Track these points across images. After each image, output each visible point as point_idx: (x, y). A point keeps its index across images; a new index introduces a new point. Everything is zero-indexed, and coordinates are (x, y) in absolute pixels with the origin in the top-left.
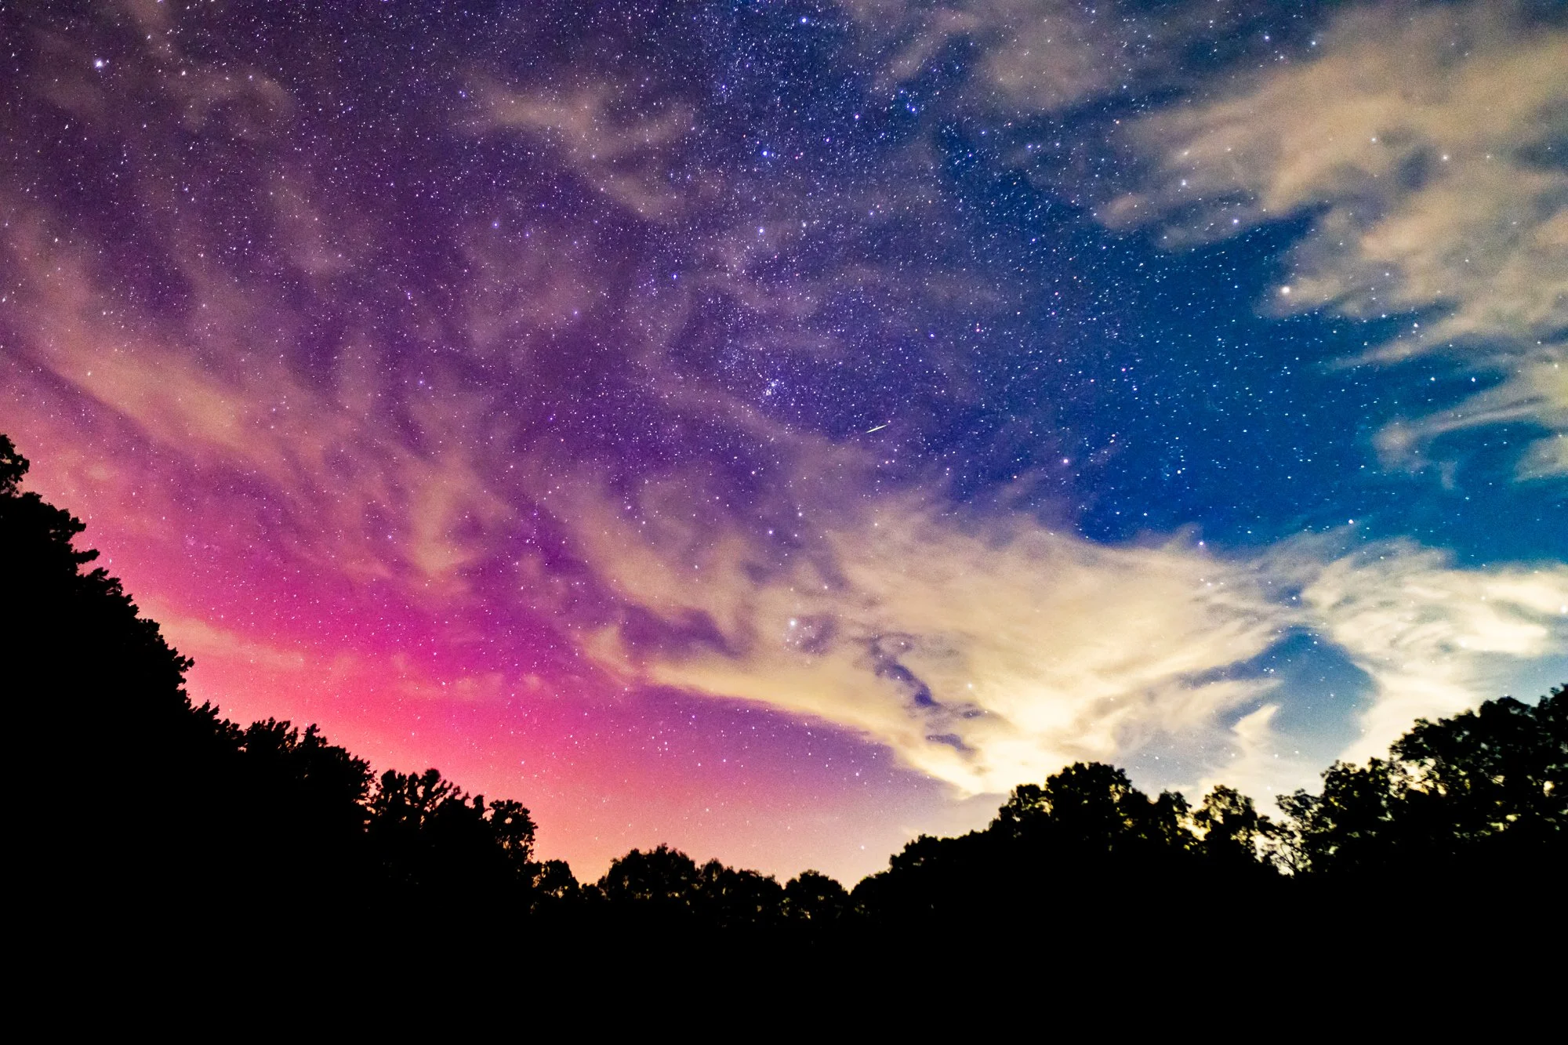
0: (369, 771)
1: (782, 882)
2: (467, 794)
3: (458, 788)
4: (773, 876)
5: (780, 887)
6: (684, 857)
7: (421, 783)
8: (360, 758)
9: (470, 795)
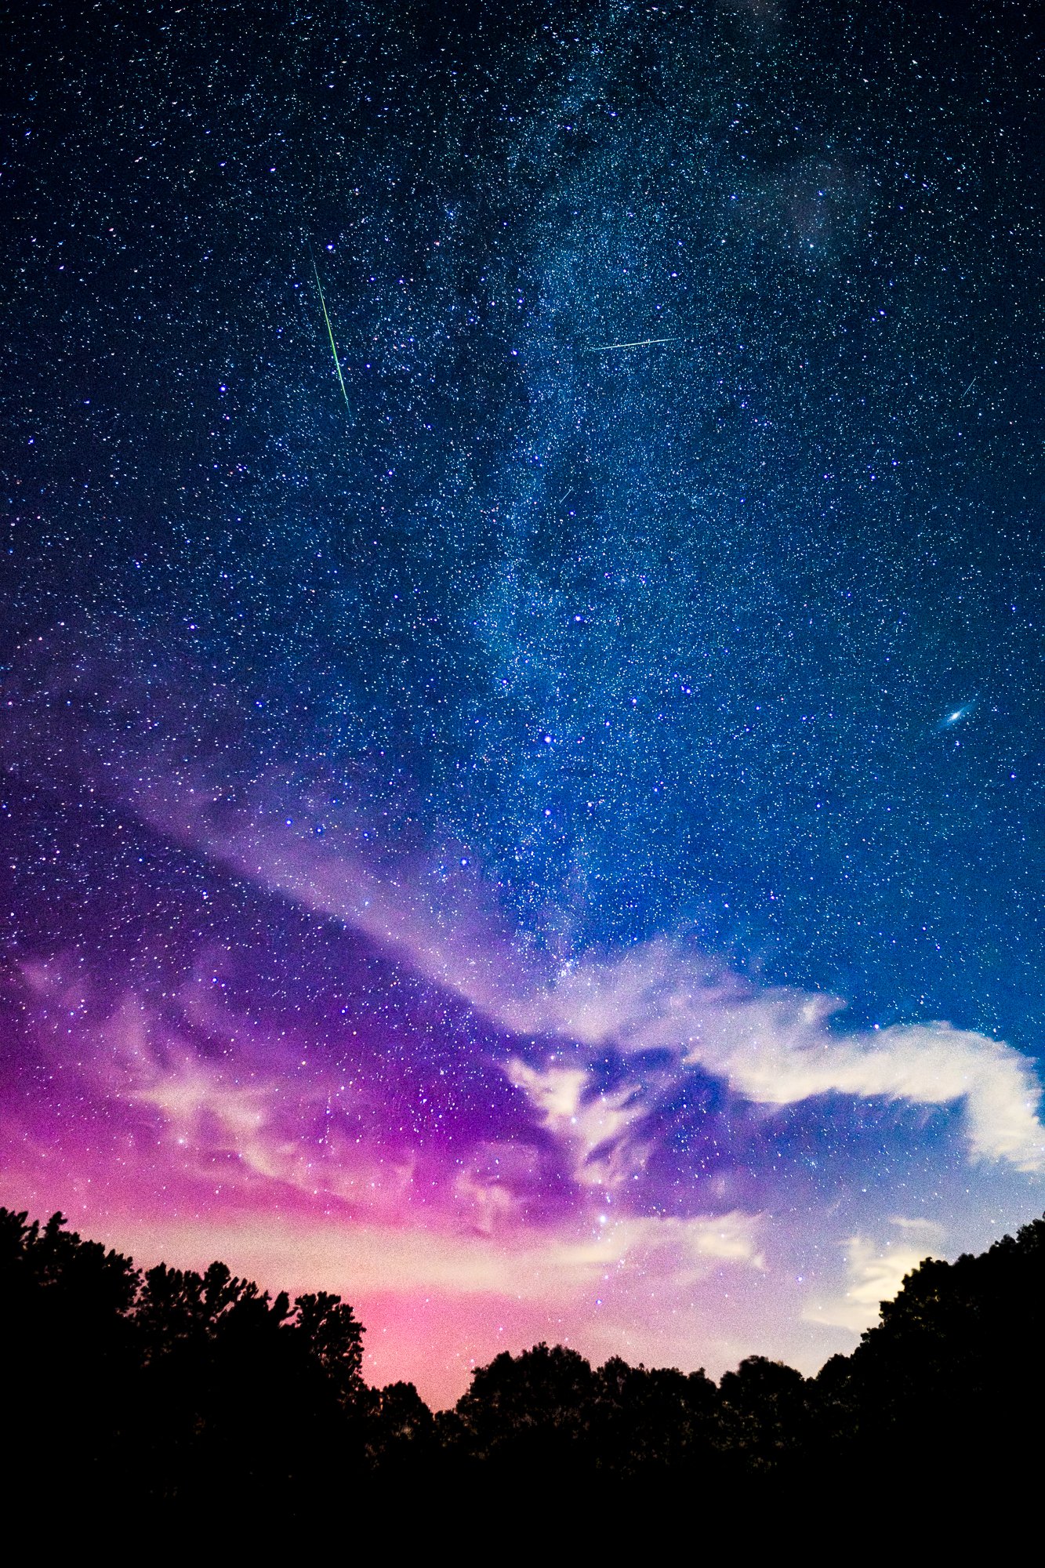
0: (132, 1270)
1: (715, 1376)
2: (266, 1293)
3: (253, 1285)
4: (702, 1370)
5: (713, 1384)
6: (573, 1356)
7: (204, 1284)
8: (118, 1253)
9: (270, 1295)
